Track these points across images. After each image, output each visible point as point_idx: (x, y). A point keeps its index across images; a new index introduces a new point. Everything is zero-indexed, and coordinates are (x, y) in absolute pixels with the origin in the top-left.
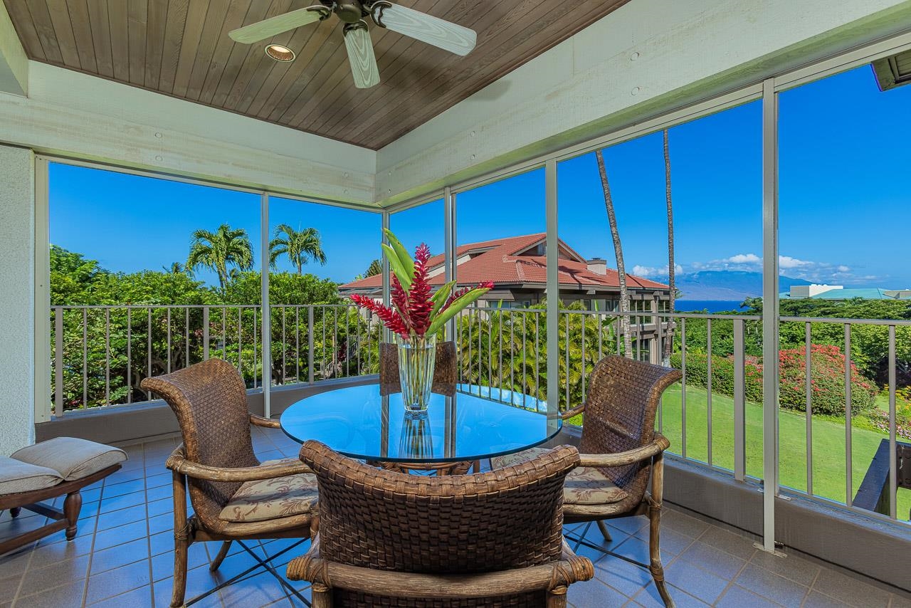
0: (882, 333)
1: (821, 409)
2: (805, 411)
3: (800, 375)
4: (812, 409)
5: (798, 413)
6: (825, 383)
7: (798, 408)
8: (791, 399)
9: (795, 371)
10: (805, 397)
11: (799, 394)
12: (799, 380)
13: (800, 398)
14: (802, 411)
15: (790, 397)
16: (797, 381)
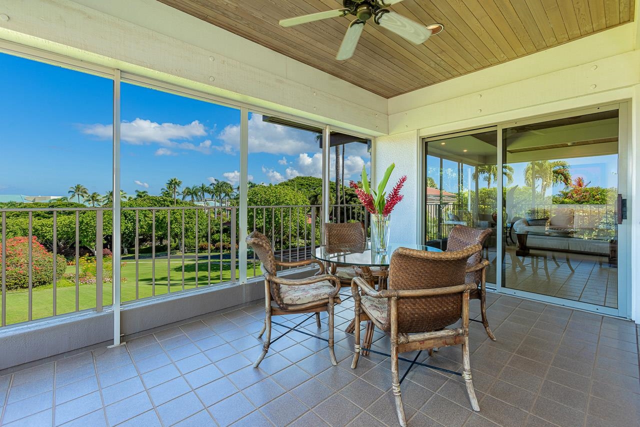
0: (39, 226)
1: (40, 282)
2: (27, 287)
3: (22, 261)
4: (33, 284)
5: (23, 290)
6: (40, 263)
7: (22, 287)
8: (17, 281)
9: (16, 258)
10: (28, 276)
11: (23, 275)
12: (21, 265)
13: (24, 278)
14: (25, 288)
15: (15, 280)
16: (20, 266)
